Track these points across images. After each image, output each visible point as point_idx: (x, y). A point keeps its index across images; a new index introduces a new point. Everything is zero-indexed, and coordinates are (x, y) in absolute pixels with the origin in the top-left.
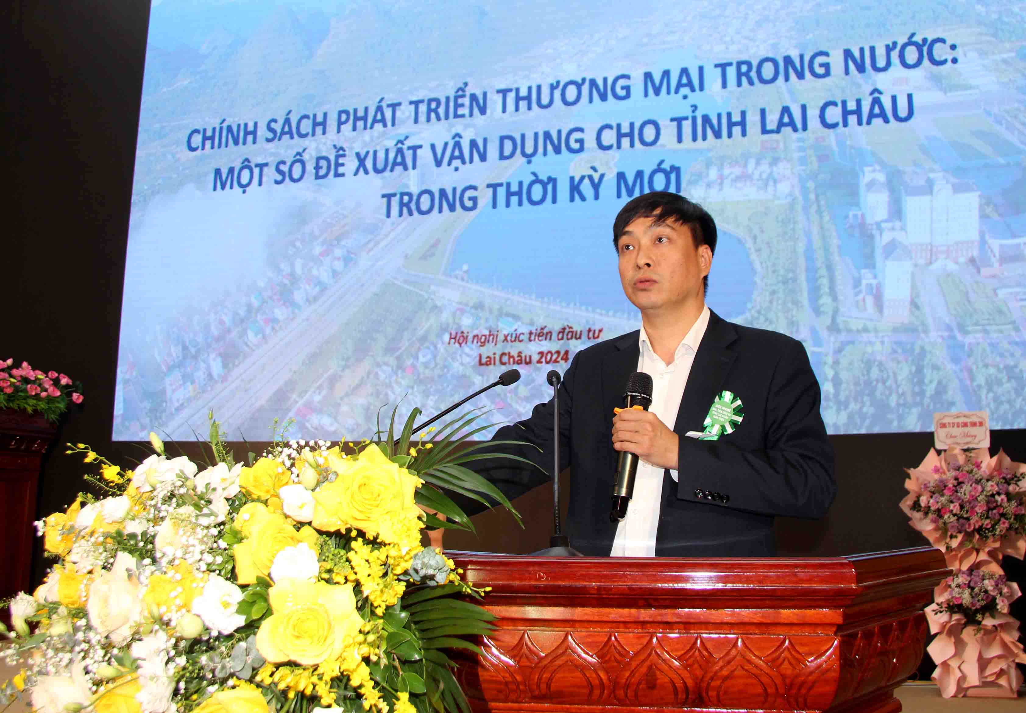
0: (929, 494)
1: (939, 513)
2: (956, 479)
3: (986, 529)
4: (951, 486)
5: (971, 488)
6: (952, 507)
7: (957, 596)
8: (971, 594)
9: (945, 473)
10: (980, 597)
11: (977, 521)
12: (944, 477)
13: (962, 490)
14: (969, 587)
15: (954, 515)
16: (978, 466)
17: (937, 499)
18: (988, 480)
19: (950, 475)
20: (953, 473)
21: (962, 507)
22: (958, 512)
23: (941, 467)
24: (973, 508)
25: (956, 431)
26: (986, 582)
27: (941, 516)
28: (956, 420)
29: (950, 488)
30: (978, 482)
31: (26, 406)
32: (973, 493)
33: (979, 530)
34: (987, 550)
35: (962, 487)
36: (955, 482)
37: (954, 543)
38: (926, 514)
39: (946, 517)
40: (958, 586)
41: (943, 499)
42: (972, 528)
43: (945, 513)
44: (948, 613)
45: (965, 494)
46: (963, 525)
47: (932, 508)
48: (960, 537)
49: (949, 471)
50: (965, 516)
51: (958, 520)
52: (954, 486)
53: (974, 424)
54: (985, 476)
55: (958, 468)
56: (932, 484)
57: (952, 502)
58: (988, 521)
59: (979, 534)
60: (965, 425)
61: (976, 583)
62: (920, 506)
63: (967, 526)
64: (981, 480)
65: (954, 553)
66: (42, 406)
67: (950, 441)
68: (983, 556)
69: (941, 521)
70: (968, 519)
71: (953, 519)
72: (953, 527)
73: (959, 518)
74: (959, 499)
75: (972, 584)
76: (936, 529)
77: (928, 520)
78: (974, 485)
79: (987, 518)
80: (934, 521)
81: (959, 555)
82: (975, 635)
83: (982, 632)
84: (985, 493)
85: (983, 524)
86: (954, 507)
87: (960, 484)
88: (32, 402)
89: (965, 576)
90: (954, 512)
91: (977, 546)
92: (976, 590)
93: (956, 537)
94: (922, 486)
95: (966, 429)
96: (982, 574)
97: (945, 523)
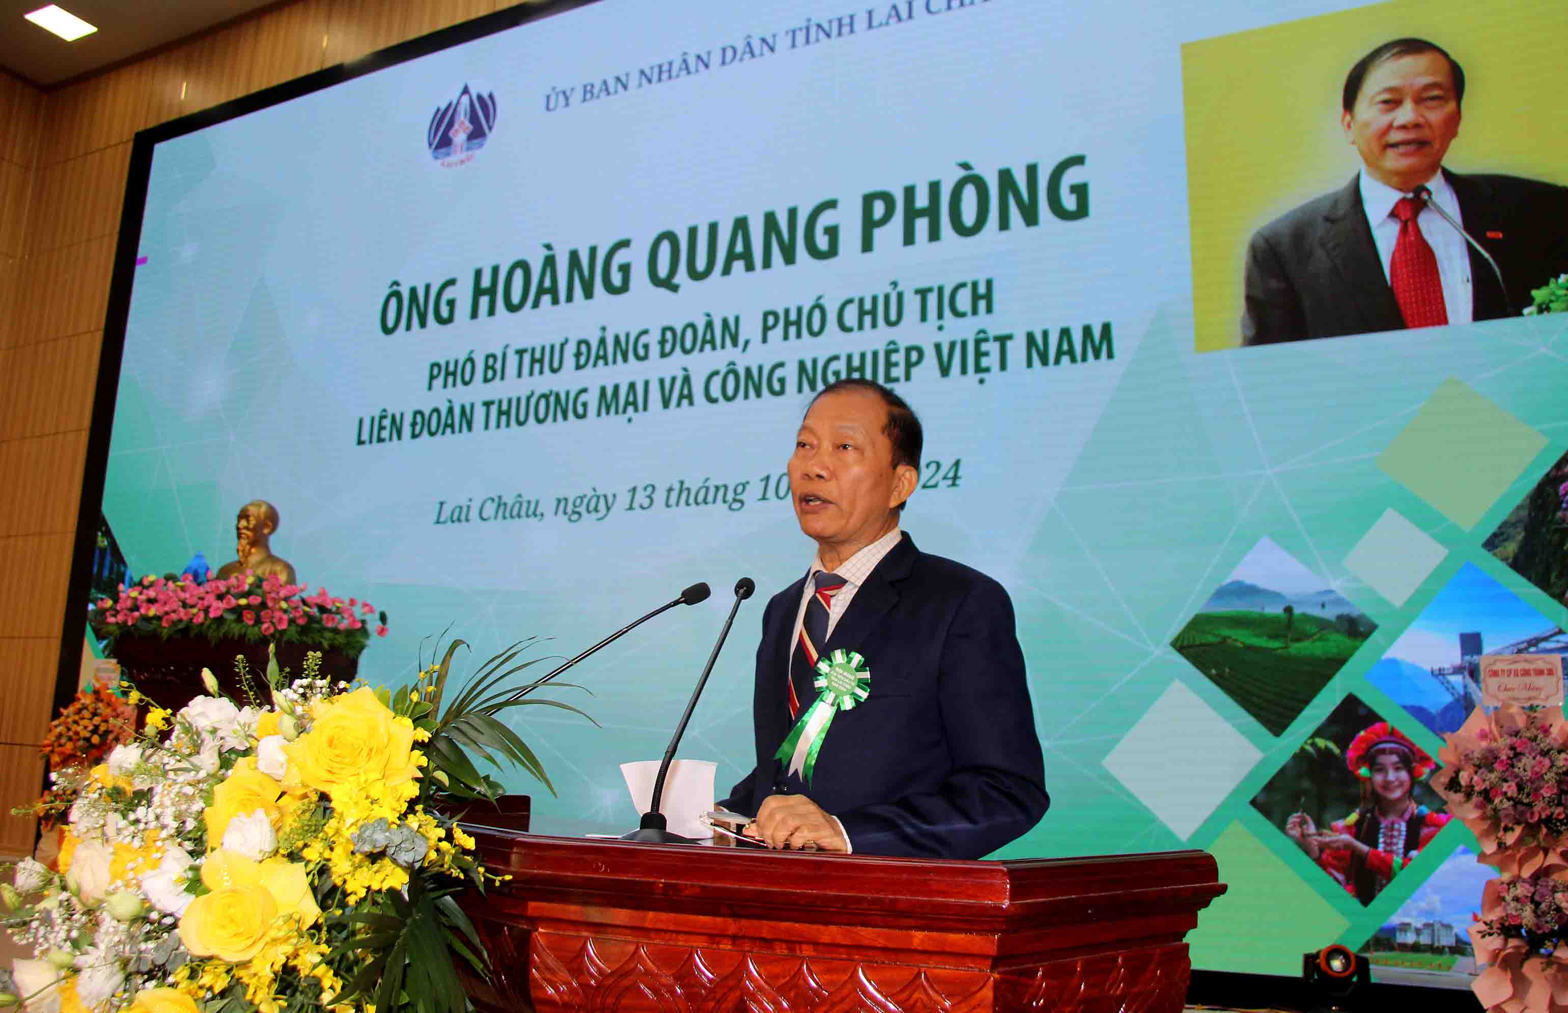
0: (1472, 770)
1: (1487, 796)
2: (1512, 748)
3: (1558, 820)
4: (1504, 757)
5: (1533, 762)
6: (1505, 787)
7: (1514, 913)
8: (1535, 912)
9: (1495, 740)
10: (1548, 918)
11: (1543, 809)
12: (1494, 745)
13: (1520, 765)
14: (1532, 901)
15: (1509, 799)
16: (1546, 731)
17: (1484, 776)
18: (1559, 752)
19: (1503, 743)
20: (1509, 741)
21: (1520, 788)
22: (1515, 795)
23: (1491, 732)
24: (1537, 790)
25: (1513, 682)
26: (1559, 896)
27: (1490, 801)
28: (1513, 667)
29: (1502, 761)
30: (1545, 753)
31: (321, 640)
32: (1536, 769)
33: (1548, 821)
34: (1559, 850)
35: (1520, 761)
36: (1511, 754)
37: (1510, 839)
38: (1468, 796)
39: (1497, 801)
40: (1516, 899)
41: (1493, 777)
42: (1536, 818)
43: (1495, 796)
44: (1502, 937)
45: (1525, 770)
46: (1523, 813)
47: (1477, 788)
48: (1518, 830)
49: (1501, 736)
50: (1526, 801)
51: (1515, 806)
52: (1509, 758)
53: (1540, 672)
54: (1556, 746)
55: (1516, 733)
56: (1476, 755)
57: (1506, 781)
58: (1560, 809)
59: (1547, 827)
60: (1526, 673)
61: (1543, 896)
62: (1459, 784)
63: (1528, 815)
64: (1549, 751)
65: (1510, 852)
66: (341, 640)
67: (1503, 695)
68: (1553, 859)
69: (1490, 807)
70: (1530, 805)
71: (1507, 804)
72: (1507, 816)
73: (1516, 803)
74: (1516, 776)
75: (1537, 898)
76: (1483, 818)
77: (1470, 806)
78: (1538, 758)
79: (1559, 804)
80: (1478, 806)
81: (1518, 856)
82: (1543, 970)
83: (1555, 967)
84: (1554, 769)
85: (1552, 814)
86: (1509, 787)
87: (1518, 755)
88: (328, 635)
89: (1527, 886)
90: (1509, 794)
91: (1543, 844)
92: (1543, 906)
93: (1512, 829)
94: (1463, 758)
95: (1527, 680)
96: (1552, 884)
97: (1495, 810)
